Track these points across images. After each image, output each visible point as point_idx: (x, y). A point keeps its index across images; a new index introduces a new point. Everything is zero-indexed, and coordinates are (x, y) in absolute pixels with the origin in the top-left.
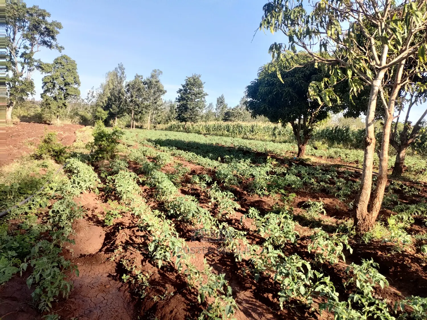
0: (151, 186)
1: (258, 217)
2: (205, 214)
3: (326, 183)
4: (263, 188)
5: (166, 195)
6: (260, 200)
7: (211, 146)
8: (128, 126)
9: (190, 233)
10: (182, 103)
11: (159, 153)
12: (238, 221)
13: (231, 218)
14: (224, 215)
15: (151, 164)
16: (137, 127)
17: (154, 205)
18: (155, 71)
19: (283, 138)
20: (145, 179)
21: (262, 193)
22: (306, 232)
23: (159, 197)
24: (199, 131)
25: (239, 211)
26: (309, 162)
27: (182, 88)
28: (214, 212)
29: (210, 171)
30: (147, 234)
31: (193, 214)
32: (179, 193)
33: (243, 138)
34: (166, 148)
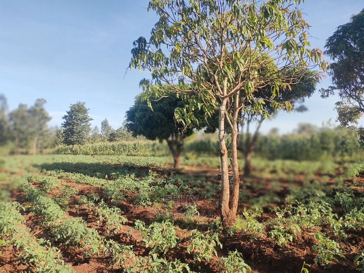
0: (36, 213)
1: (144, 228)
2: (93, 233)
3: (198, 187)
4: (146, 199)
5: (53, 220)
6: (145, 211)
7: (98, 165)
8: (12, 153)
9: (78, 256)
10: (68, 127)
11: (45, 177)
12: (126, 234)
13: (119, 233)
14: (112, 231)
15: (36, 190)
16: (23, 153)
17: (40, 232)
18: (39, 100)
19: (161, 153)
20: (30, 207)
21: (146, 204)
22: (185, 234)
23: (45, 224)
24: (87, 152)
25: (126, 224)
26: (183, 171)
27: (67, 115)
28: (101, 230)
29: (97, 188)
30: (30, 266)
31: (81, 236)
32: (66, 216)
33: (128, 155)
34: (53, 172)
